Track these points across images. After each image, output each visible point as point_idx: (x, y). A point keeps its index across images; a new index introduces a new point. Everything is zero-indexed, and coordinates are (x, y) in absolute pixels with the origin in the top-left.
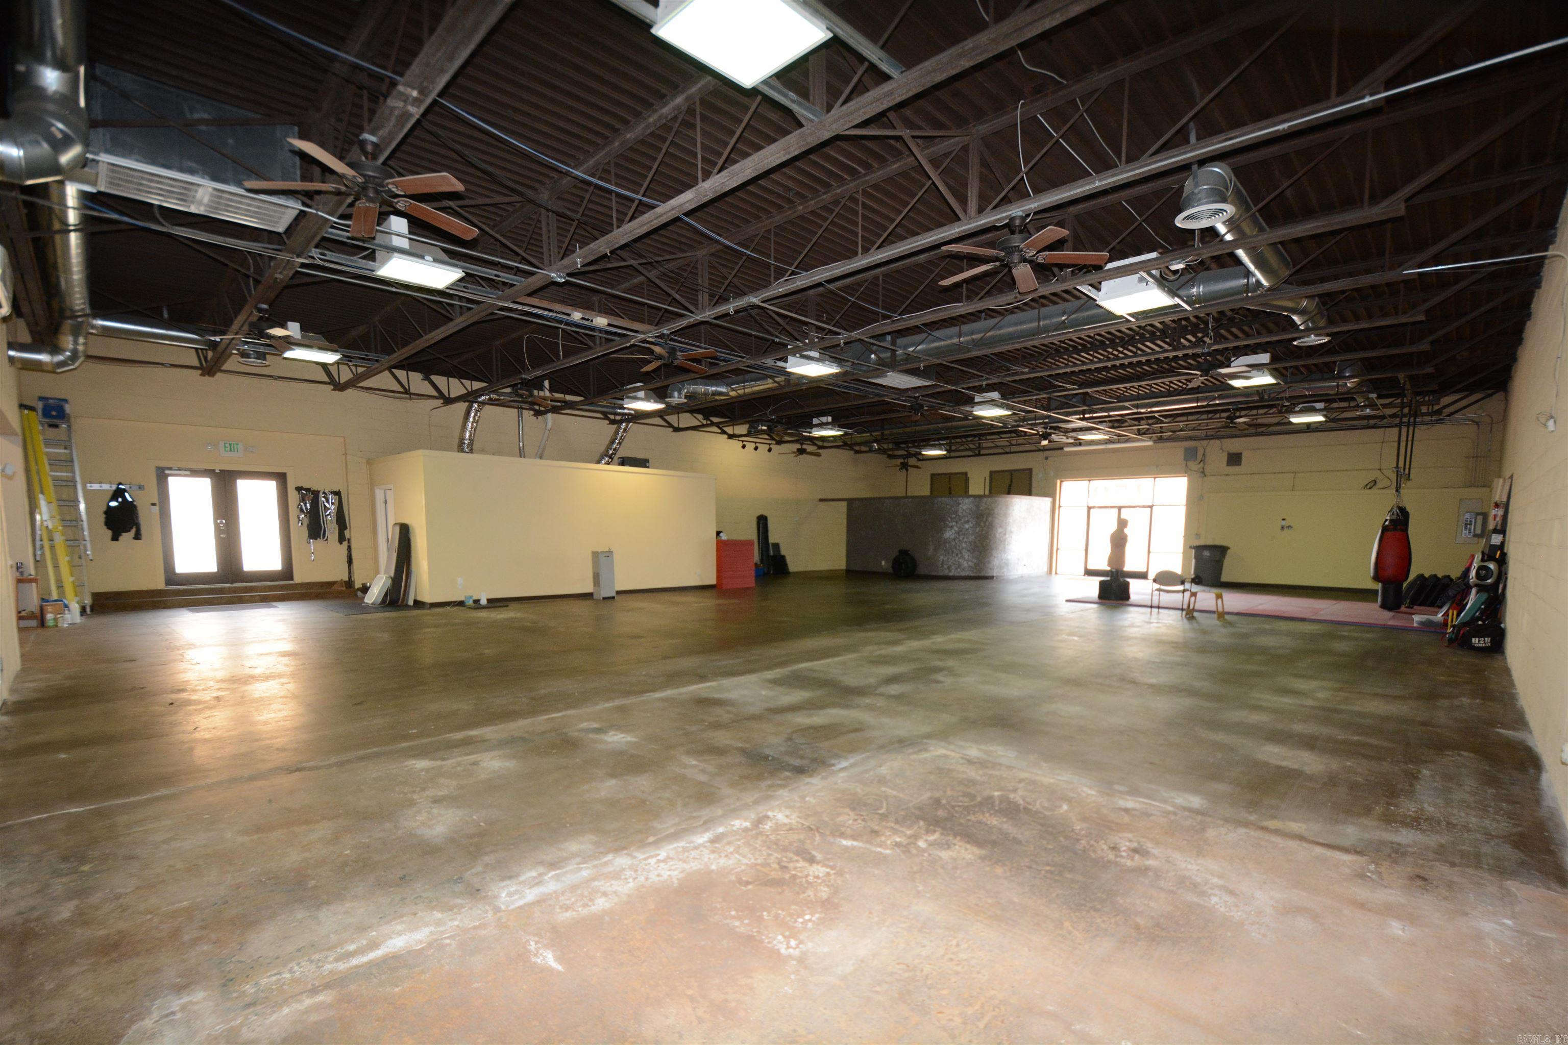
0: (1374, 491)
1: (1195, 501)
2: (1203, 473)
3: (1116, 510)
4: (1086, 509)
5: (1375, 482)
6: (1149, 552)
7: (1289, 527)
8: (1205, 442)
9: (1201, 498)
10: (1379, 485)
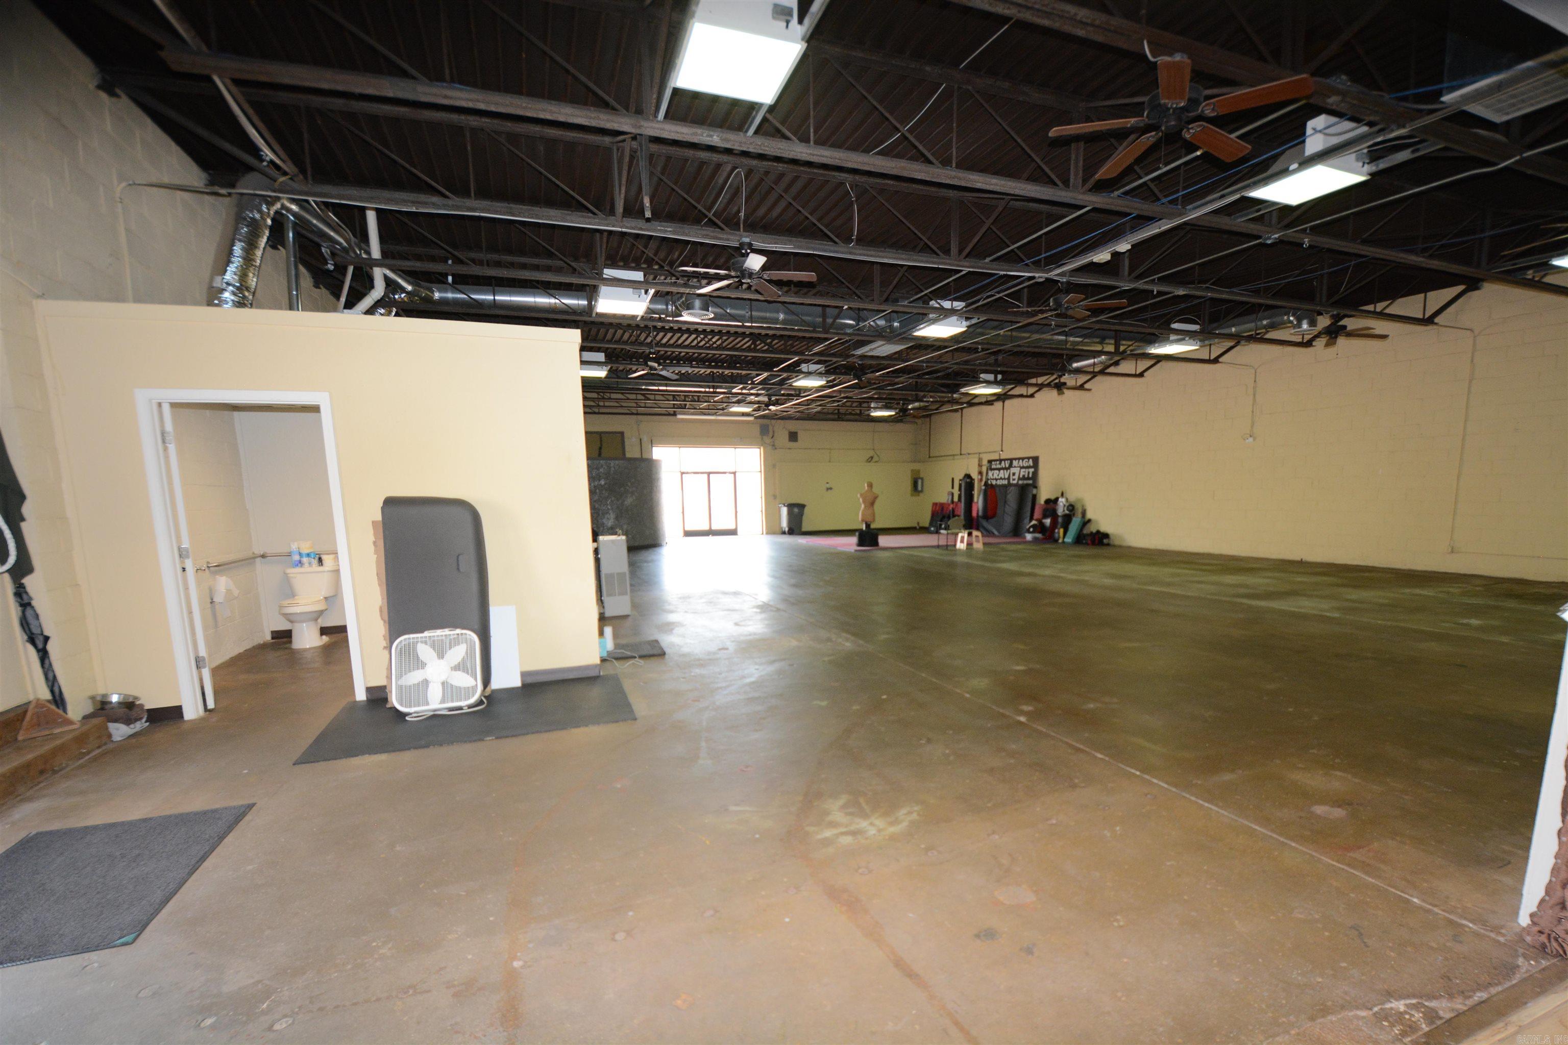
0: (872, 464)
1: (771, 469)
2: (774, 446)
3: (706, 475)
4: (680, 474)
5: (872, 458)
6: (736, 512)
7: (831, 489)
8: (773, 422)
9: (774, 466)
10: (874, 460)
